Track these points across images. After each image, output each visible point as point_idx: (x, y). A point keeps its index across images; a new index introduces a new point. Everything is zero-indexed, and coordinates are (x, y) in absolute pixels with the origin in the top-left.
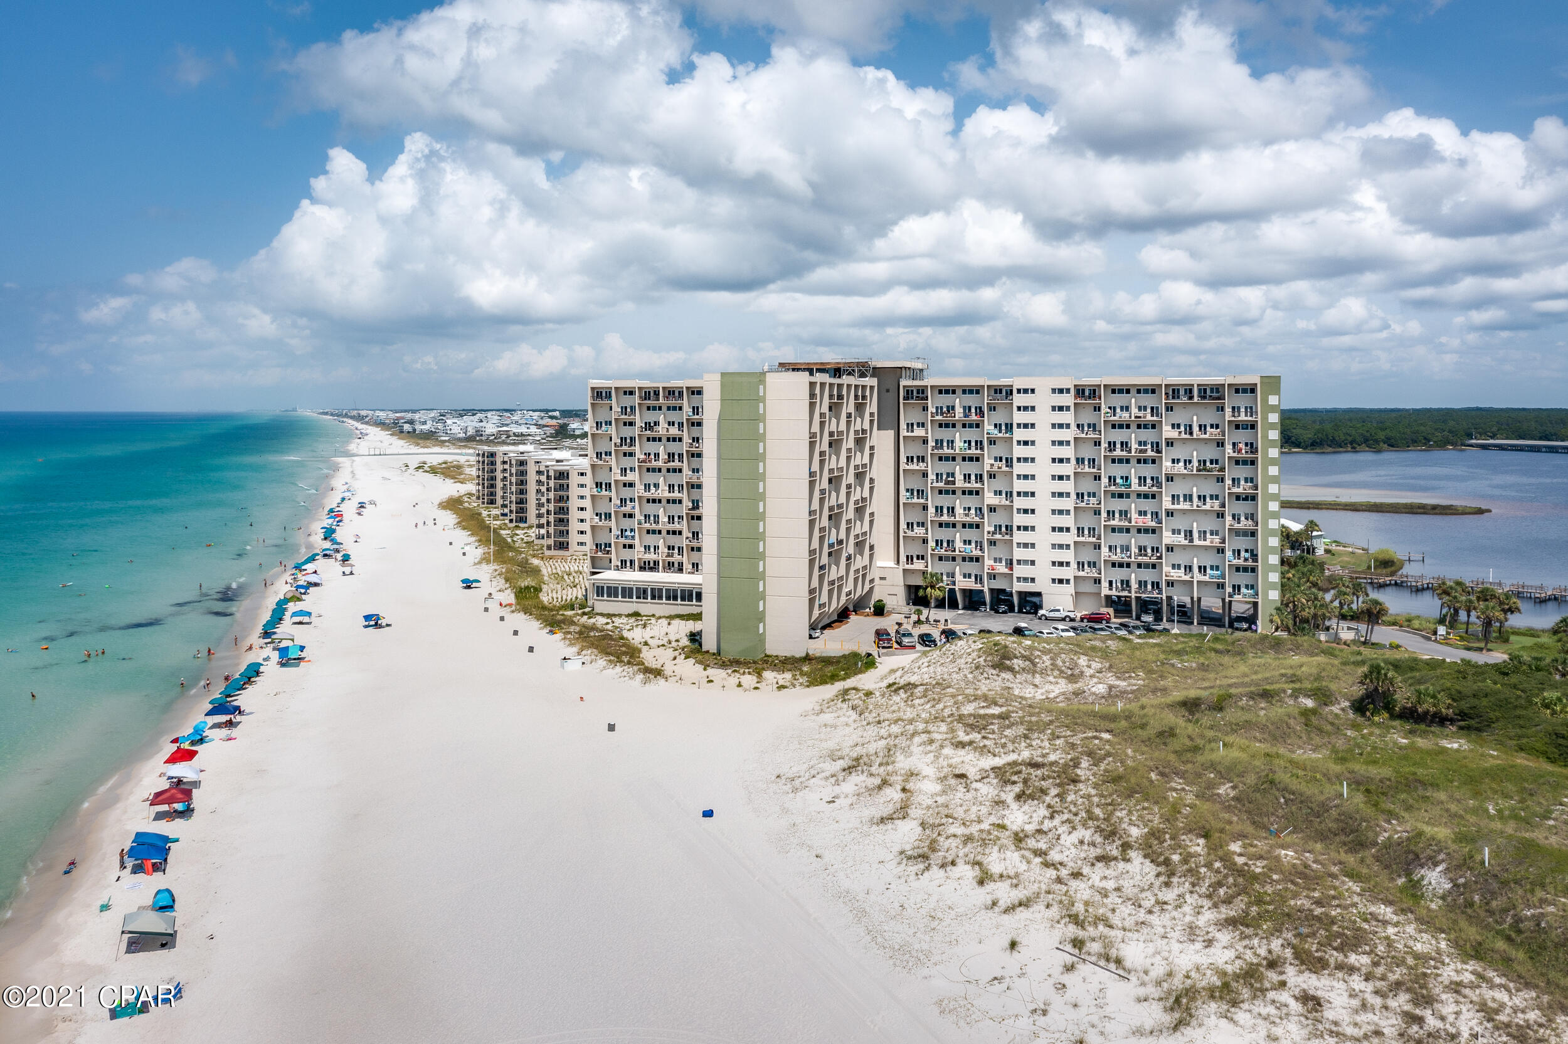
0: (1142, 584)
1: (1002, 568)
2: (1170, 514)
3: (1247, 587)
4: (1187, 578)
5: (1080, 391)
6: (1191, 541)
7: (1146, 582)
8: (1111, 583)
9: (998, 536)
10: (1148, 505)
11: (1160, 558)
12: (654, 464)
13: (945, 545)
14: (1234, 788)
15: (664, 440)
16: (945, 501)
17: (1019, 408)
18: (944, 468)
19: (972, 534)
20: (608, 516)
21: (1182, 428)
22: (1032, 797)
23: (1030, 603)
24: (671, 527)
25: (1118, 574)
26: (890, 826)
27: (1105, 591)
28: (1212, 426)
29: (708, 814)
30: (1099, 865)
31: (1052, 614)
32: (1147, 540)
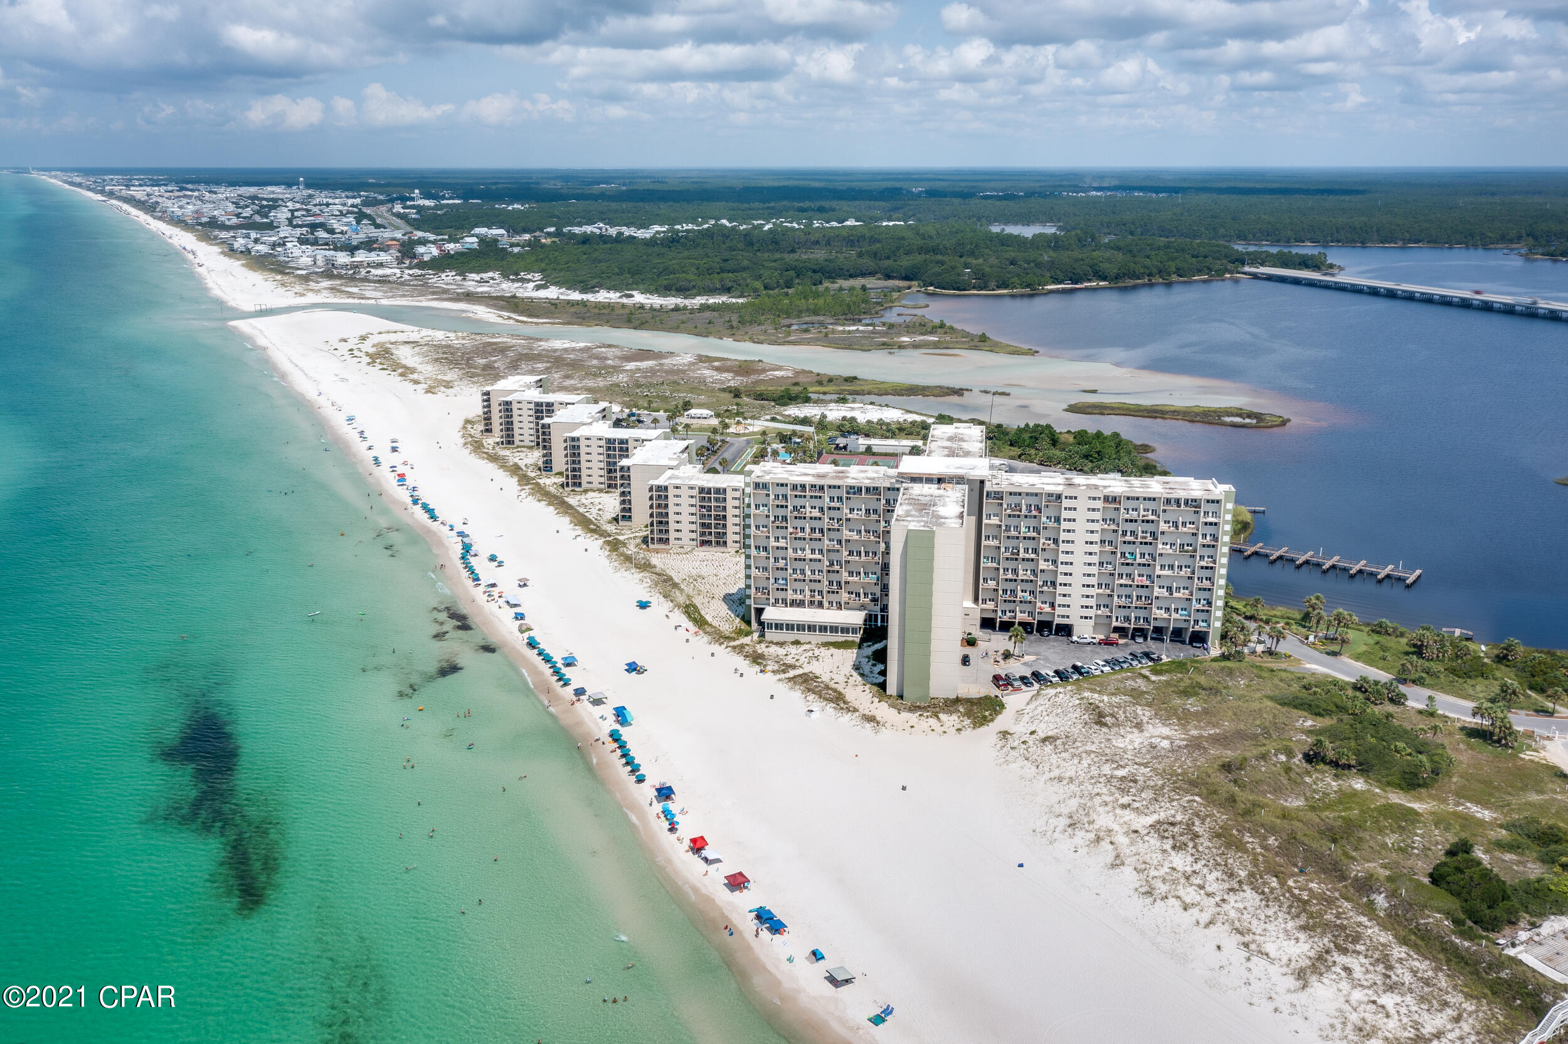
0: (1137, 619)
1: (1047, 608)
2: (1159, 576)
3: (1203, 621)
4: (1166, 616)
5: (1106, 499)
6: (1171, 594)
7: (1139, 618)
8: (1117, 618)
9: (1045, 588)
10: (1146, 571)
11: (1151, 604)
12: (800, 535)
13: (1009, 593)
14: (1276, 840)
15: (808, 519)
16: (1011, 565)
17: (1065, 509)
18: (1011, 543)
19: (1029, 587)
20: (765, 569)
21: (1171, 524)
22: (1180, 848)
23: (1066, 630)
24: (812, 577)
25: (1123, 613)
26: (1118, 870)
27: (1115, 624)
28: (1190, 523)
29: (1021, 865)
30: (1231, 893)
31: (1082, 641)
32: (1143, 592)
